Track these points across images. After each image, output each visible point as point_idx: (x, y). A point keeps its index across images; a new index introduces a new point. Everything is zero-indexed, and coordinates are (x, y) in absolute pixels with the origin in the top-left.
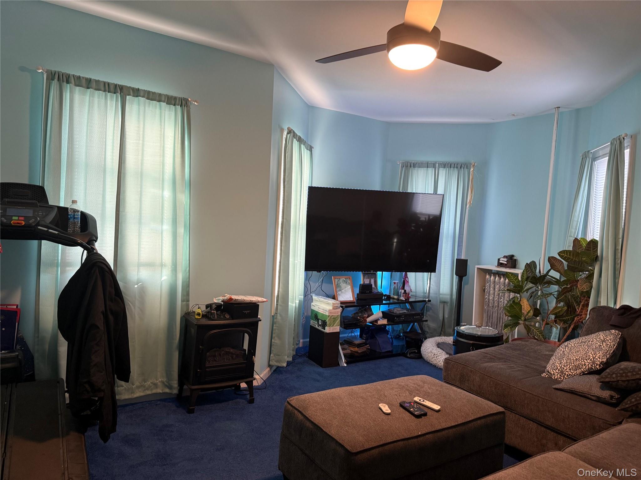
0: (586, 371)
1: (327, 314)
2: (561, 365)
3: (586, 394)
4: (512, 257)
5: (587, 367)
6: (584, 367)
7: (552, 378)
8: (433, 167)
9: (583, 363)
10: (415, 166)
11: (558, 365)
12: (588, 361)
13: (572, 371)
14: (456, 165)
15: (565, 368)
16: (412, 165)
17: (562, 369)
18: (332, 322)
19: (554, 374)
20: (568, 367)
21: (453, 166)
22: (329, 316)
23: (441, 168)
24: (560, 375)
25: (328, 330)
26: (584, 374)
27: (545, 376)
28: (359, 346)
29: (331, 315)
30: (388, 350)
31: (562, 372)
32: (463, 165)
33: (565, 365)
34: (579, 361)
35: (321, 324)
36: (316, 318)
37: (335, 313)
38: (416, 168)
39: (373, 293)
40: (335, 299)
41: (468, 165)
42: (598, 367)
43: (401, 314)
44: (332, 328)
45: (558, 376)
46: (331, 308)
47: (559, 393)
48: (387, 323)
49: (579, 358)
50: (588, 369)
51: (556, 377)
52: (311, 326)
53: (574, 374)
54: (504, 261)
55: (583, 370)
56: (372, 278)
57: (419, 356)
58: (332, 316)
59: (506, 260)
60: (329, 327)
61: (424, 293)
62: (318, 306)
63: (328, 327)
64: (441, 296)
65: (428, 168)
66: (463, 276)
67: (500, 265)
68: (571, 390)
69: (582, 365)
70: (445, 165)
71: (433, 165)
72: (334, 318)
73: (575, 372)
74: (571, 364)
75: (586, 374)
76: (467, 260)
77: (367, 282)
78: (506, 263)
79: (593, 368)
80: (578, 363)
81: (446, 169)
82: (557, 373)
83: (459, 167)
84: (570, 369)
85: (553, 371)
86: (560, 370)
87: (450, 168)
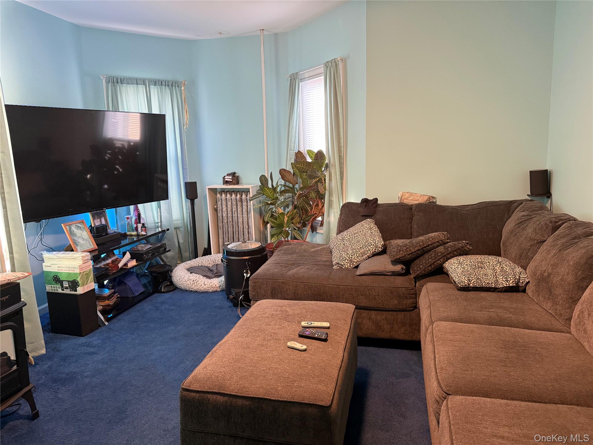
0: (370, 255)
1: (77, 271)
2: (348, 256)
3: (384, 272)
4: (234, 174)
5: (372, 251)
6: (369, 252)
7: (343, 268)
8: (143, 84)
9: (368, 249)
10: (122, 83)
11: (346, 256)
12: (371, 247)
13: (359, 258)
14: (167, 82)
15: (353, 257)
16: (119, 81)
17: (351, 258)
18: (85, 279)
19: (344, 264)
20: (355, 255)
21: (164, 83)
22: (80, 273)
23: (152, 85)
24: (350, 264)
25: (80, 290)
26: (369, 257)
27: (337, 268)
28: (109, 297)
29: (82, 271)
30: (141, 291)
31: (351, 261)
32: (174, 83)
33: (352, 254)
34: (364, 249)
35: (67, 286)
36: (56, 281)
37: (86, 268)
38: (124, 85)
39: (109, 234)
40: (72, 250)
41: (178, 83)
42: (380, 249)
43: (149, 250)
44: (86, 286)
45: (348, 265)
46: (81, 263)
47: (364, 277)
48: (136, 263)
49: (362, 246)
50: (372, 253)
51: (347, 266)
52: (47, 292)
53: (361, 260)
54: (229, 178)
55: (368, 255)
56: (102, 218)
57: (173, 287)
58: (84, 272)
59: (231, 178)
60: (83, 286)
61: (155, 223)
62: (58, 265)
63: (81, 286)
64: (175, 222)
65: (137, 85)
66: (194, 199)
67: (226, 182)
68: (371, 273)
69: (367, 251)
70: (155, 82)
71: (144, 82)
72: (86, 274)
73: (362, 258)
74: (357, 253)
75: (371, 257)
76: (196, 182)
77: (97, 223)
78: (231, 180)
79: (377, 251)
80: (363, 250)
81: (158, 87)
82: (347, 262)
83: (170, 85)
84: (358, 257)
85: (343, 262)
86: (349, 259)
87: (162, 86)
